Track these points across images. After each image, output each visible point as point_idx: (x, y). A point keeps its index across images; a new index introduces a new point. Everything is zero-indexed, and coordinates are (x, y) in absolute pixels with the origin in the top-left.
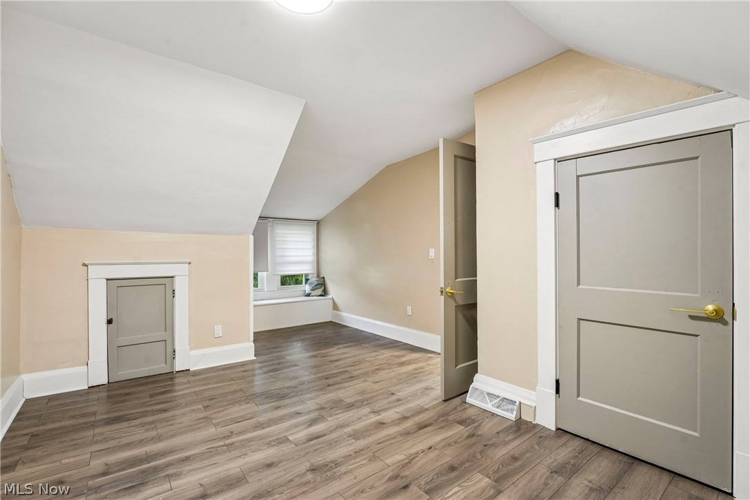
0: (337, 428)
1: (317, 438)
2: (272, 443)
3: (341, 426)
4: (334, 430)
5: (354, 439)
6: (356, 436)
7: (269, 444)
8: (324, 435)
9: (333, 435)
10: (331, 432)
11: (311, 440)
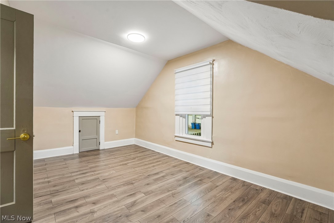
0: (121, 200)
1: (131, 195)
2: (151, 192)
3: (118, 201)
4: (122, 199)
5: (114, 195)
6: (113, 196)
7: (152, 192)
8: (127, 196)
9: (123, 196)
10: (124, 198)
11: (134, 194)
